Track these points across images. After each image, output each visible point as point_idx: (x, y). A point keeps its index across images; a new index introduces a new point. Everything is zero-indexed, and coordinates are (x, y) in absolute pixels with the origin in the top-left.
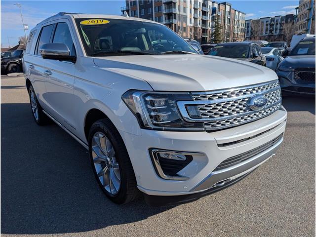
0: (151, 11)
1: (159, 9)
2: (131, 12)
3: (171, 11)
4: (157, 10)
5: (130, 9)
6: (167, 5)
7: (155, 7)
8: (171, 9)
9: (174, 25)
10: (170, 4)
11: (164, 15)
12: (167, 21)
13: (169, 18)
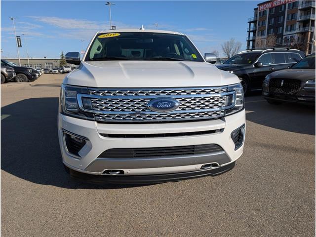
0: (282, 20)
1: (293, 16)
2: (259, 22)
3: (308, 18)
4: (290, 18)
5: (258, 19)
6: (303, 12)
7: (288, 15)
8: (309, 16)
9: (310, 33)
10: (308, 10)
11: (298, 23)
12: (301, 29)
13: (304, 26)
